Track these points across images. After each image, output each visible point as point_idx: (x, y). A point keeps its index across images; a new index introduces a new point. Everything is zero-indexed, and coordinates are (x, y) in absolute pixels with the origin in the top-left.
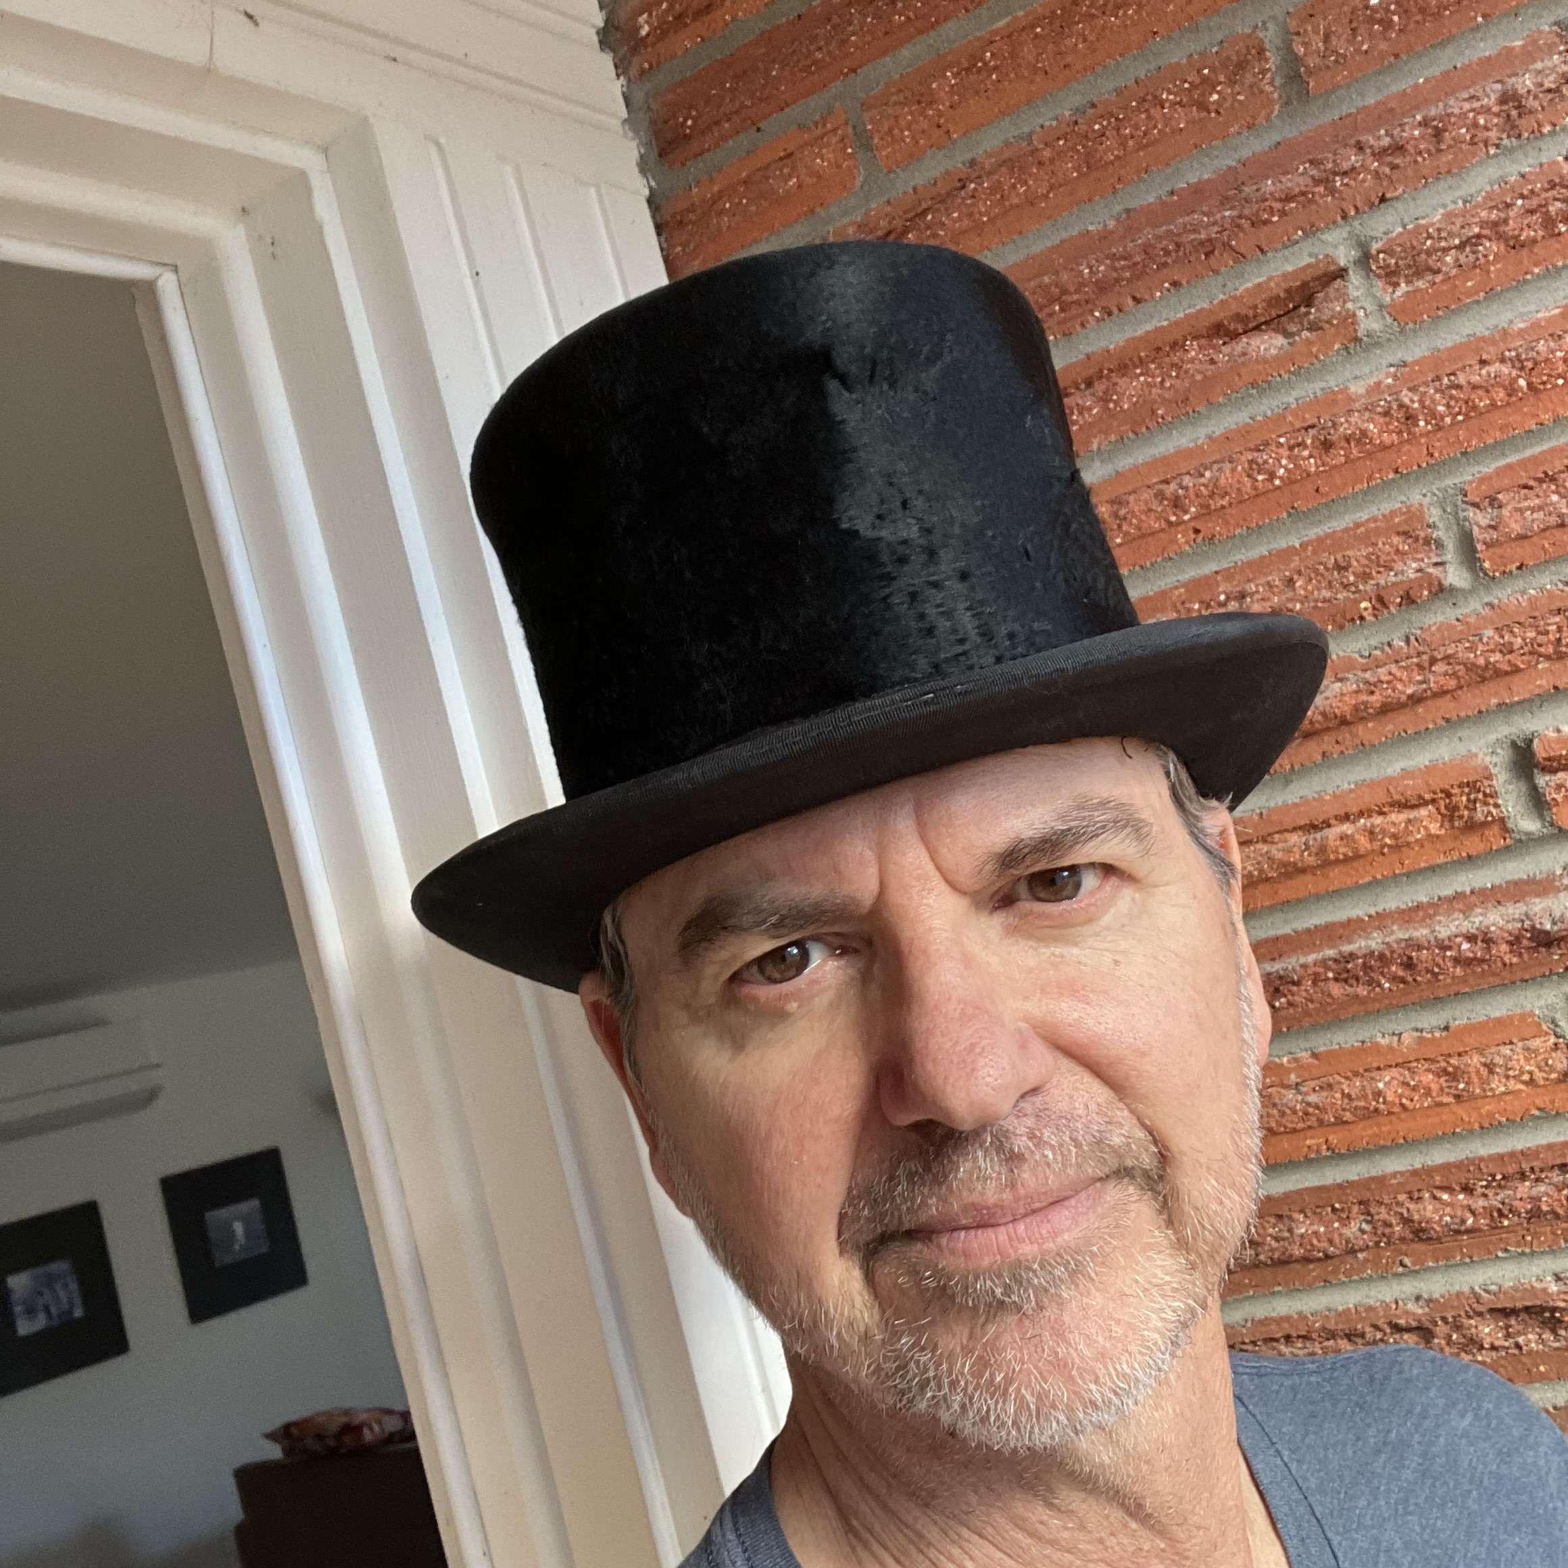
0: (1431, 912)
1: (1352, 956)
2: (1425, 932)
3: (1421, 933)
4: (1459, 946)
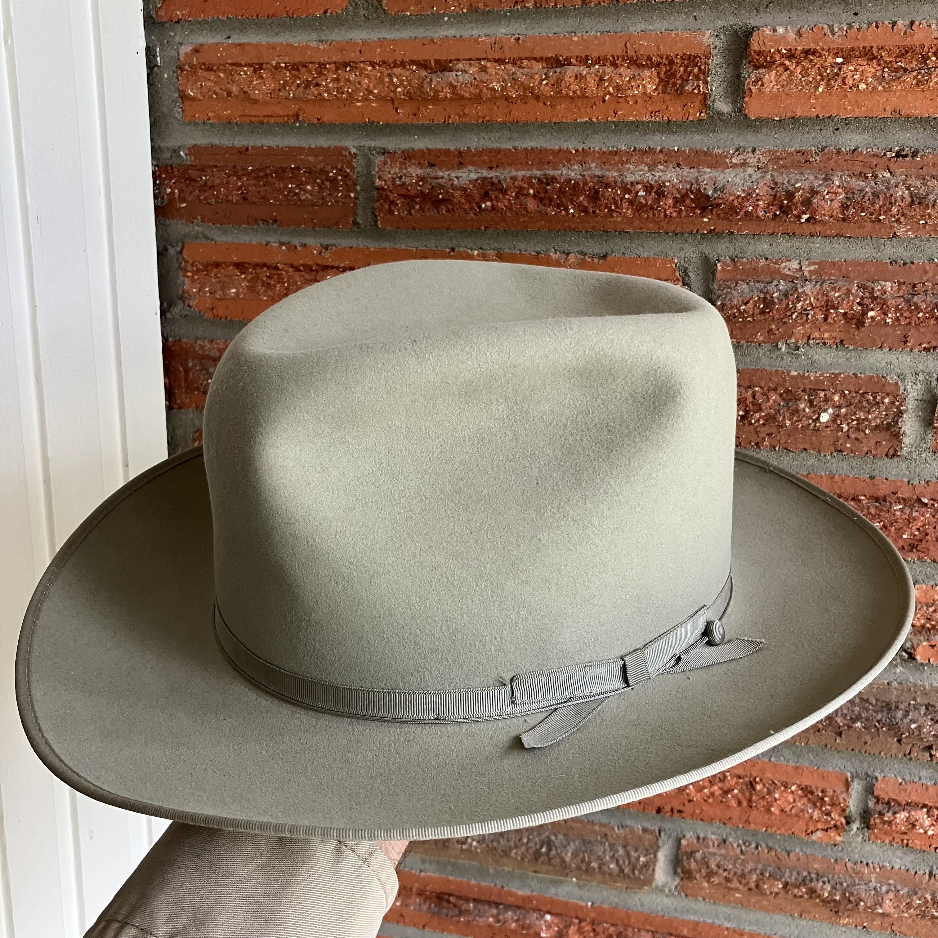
0: (624, 159)
1: (553, 179)
2: (615, 174)
3: (612, 174)
4: (637, 192)
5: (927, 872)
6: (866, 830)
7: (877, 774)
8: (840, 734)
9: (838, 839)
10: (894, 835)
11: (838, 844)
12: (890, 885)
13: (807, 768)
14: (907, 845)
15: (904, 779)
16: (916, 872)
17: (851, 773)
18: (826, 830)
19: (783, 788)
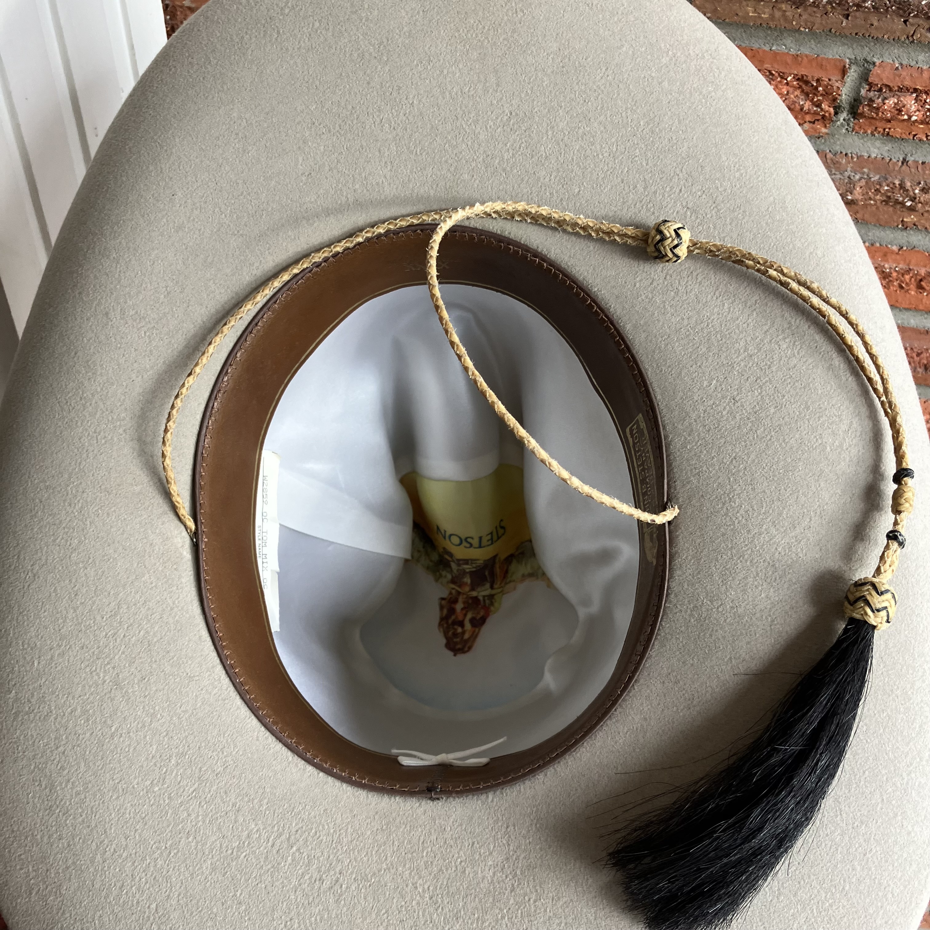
5: (901, 159)
6: (852, 120)
7: (875, 60)
8: (847, 16)
9: (824, 130)
10: (878, 124)
11: (822, 136)
12: (863, 173)
13: (807, 56)
14: (888, 134)
15: (901, 64)
16: (891, 159)
17: (849, 59)
18: (814, 123)
19: (779, 79)
